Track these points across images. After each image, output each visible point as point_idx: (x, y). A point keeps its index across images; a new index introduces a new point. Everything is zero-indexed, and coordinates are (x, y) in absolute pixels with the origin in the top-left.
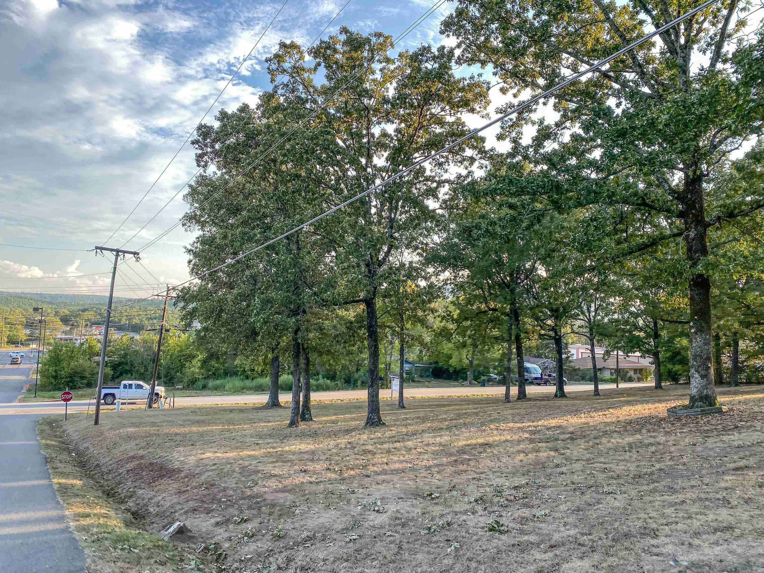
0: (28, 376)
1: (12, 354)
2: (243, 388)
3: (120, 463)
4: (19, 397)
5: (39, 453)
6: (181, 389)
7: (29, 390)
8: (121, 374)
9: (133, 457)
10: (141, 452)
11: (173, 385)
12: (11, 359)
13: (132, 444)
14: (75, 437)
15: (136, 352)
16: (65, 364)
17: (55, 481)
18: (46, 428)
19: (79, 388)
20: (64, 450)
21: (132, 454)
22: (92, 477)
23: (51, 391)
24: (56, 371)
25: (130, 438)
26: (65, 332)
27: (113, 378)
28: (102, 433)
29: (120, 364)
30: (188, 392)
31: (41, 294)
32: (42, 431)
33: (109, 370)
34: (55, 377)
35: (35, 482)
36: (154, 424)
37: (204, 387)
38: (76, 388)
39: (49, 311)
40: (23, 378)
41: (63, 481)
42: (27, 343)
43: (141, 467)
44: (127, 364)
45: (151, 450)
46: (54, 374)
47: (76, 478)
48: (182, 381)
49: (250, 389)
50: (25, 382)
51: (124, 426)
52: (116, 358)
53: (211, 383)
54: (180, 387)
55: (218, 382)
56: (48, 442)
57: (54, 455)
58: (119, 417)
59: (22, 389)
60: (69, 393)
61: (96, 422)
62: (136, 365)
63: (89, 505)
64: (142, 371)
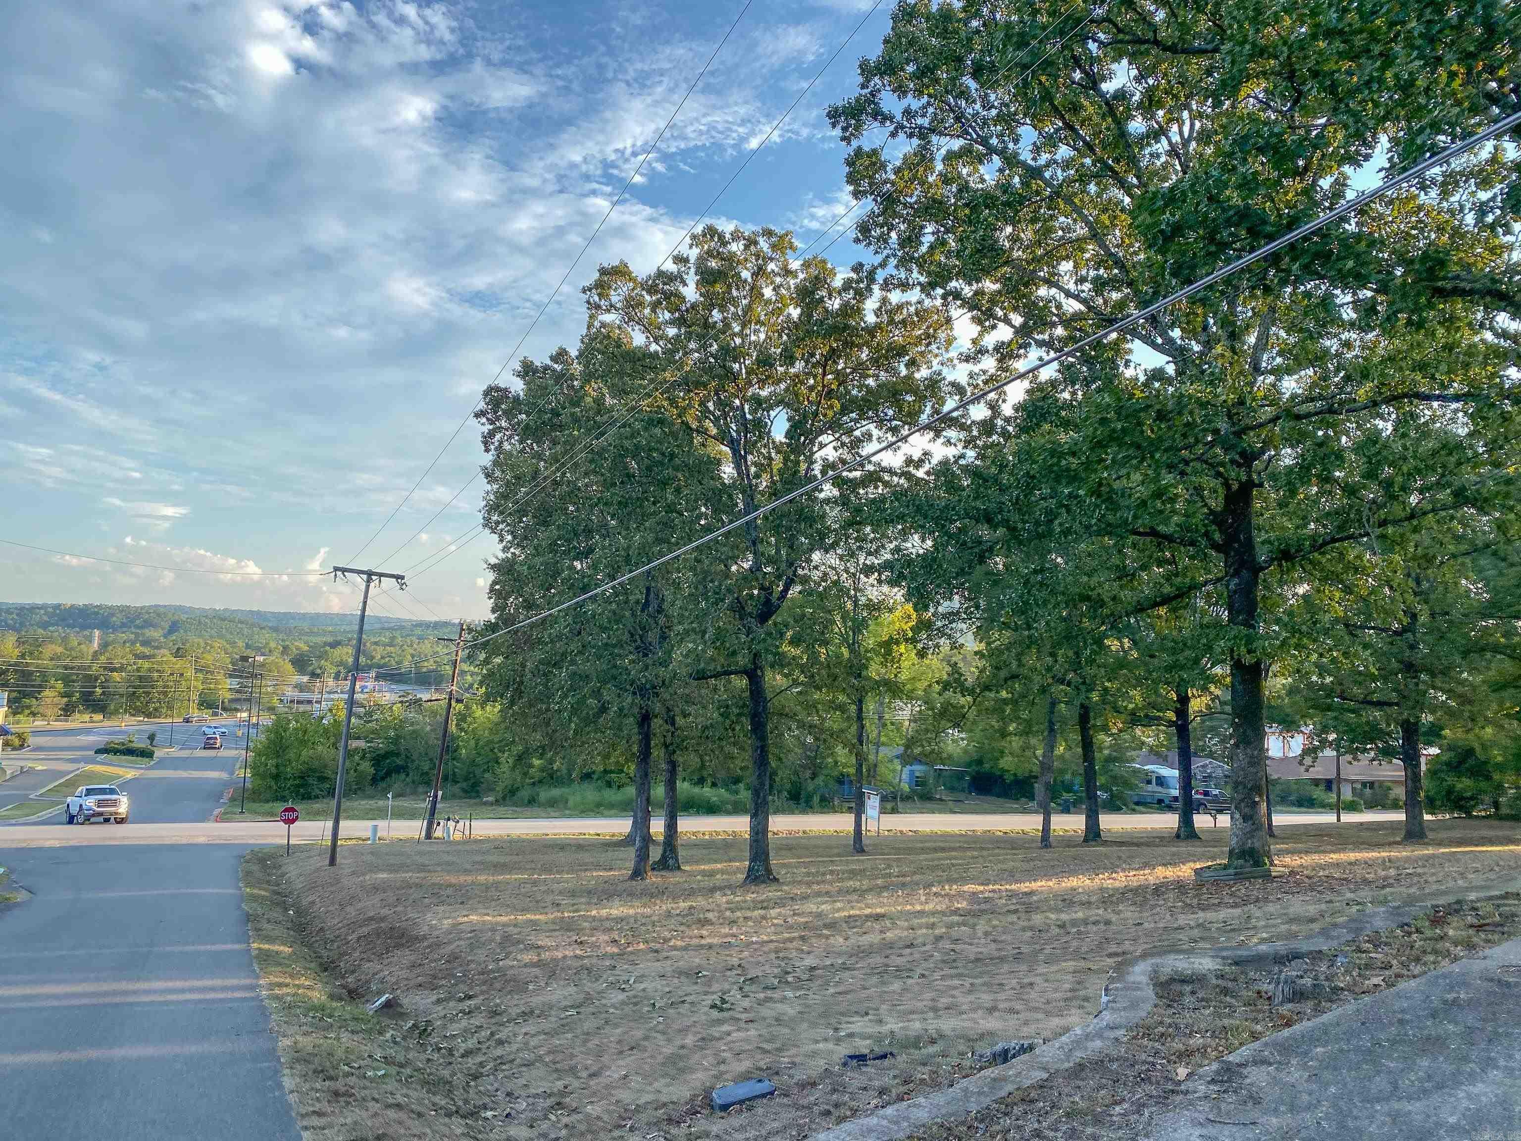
0: (232, 773)
1: (207, 731)
2: (599, 805)
3: (353, 925)
4: (217, 812)
5: (239, 907)
6: (492, 804)
7: (233, 799)
8: (388, 774)
9: (371, 919)
10: (385, 912)
11: (478, 796)
12: (204, 739)
13: (376, 899)
14: (299, 885)
15: (415, 734)
16: (291, 755)
17: (255, 945)
18: (255, 868)
19: (317, 797)
20: (278, 904)
21: (372, 914)
22: (310, 946)
23: (267, 801)
24: (277, 766)
25: (375, 889)
26: (300, 687)
27: (374, 781)
28: (338, 881)
29: (387, 755)
30: (501, 809)
31: (258, 613)
32: (248, 873)
33: (367, 767)
34: (276, 777)
35: (229, 947)
36: (422, 868)
37: (532, 801)
38: (310, 798)
39: (273, 645)
40: (224, 776)
41: (267, 946)
42: (234, 706)
43: (378, 933)
44: (398, 755)
45: (400, 909)
46: (274, 771)
47: (284, 944)
48: (493, 790)
49: (611, 806)
50: (226, 784)
51: (375, 869)
52: (380, 744)
53: (545, 794)
54: (490, 799)
55: (556, 792)
56: (256, 891)
57: (260, 911)
58: (372, 853)
59: (221, 796)
60: (292, 810)
61: (332, 861)
62: (414, 757)
63: (292, 976)
64: (426, 768)
